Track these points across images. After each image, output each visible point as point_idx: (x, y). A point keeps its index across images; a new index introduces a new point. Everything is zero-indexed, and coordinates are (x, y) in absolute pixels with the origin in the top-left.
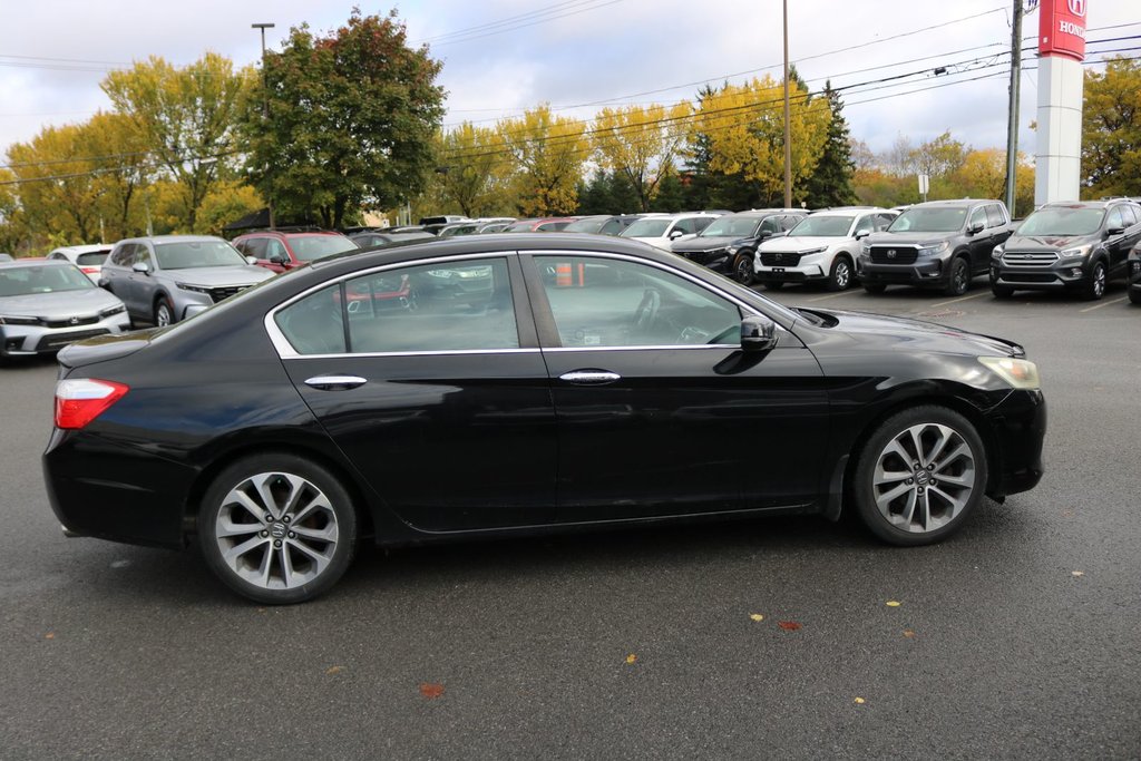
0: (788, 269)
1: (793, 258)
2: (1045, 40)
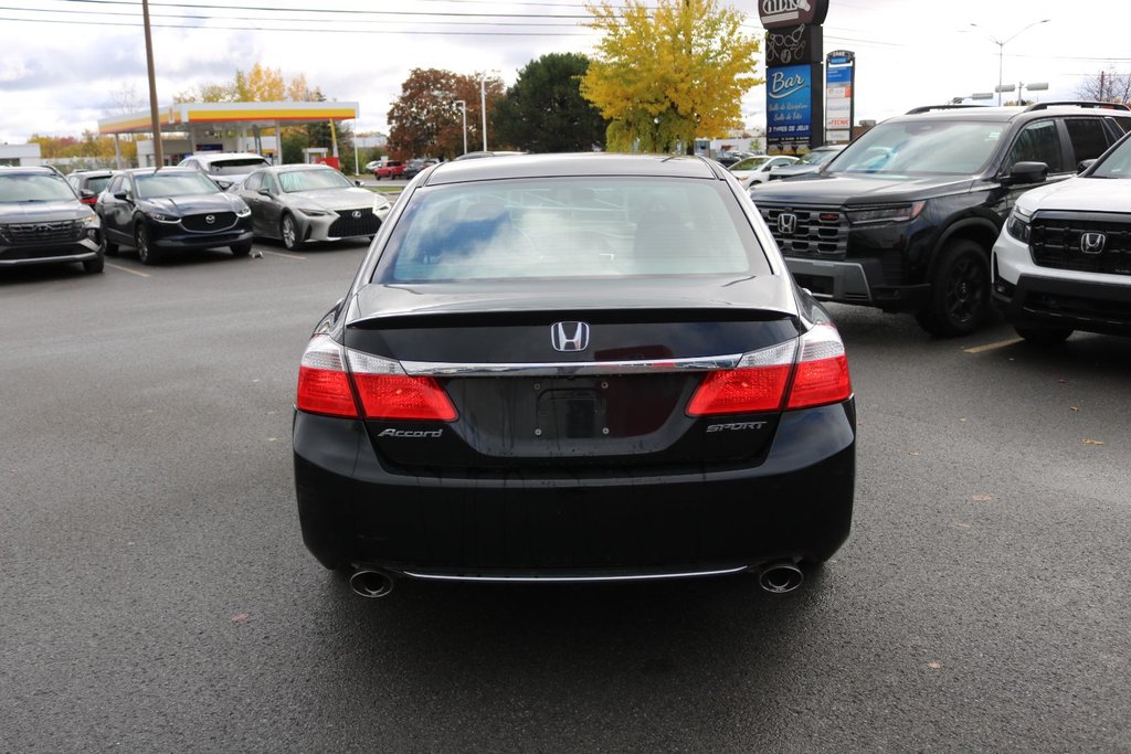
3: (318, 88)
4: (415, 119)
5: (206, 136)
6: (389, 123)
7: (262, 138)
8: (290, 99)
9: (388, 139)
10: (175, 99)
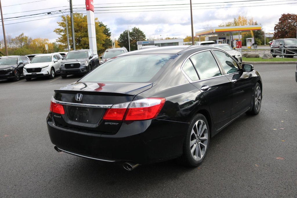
0: (37, 73)
1: (39, 69)
2: (88, 6)
3: (256, 21)
4: (283, 29)
5: (222, 35)
6: (275, 30)
7: (233, 36)
8: (248, 25)
9: (274, 35)
10: (219, 26)
